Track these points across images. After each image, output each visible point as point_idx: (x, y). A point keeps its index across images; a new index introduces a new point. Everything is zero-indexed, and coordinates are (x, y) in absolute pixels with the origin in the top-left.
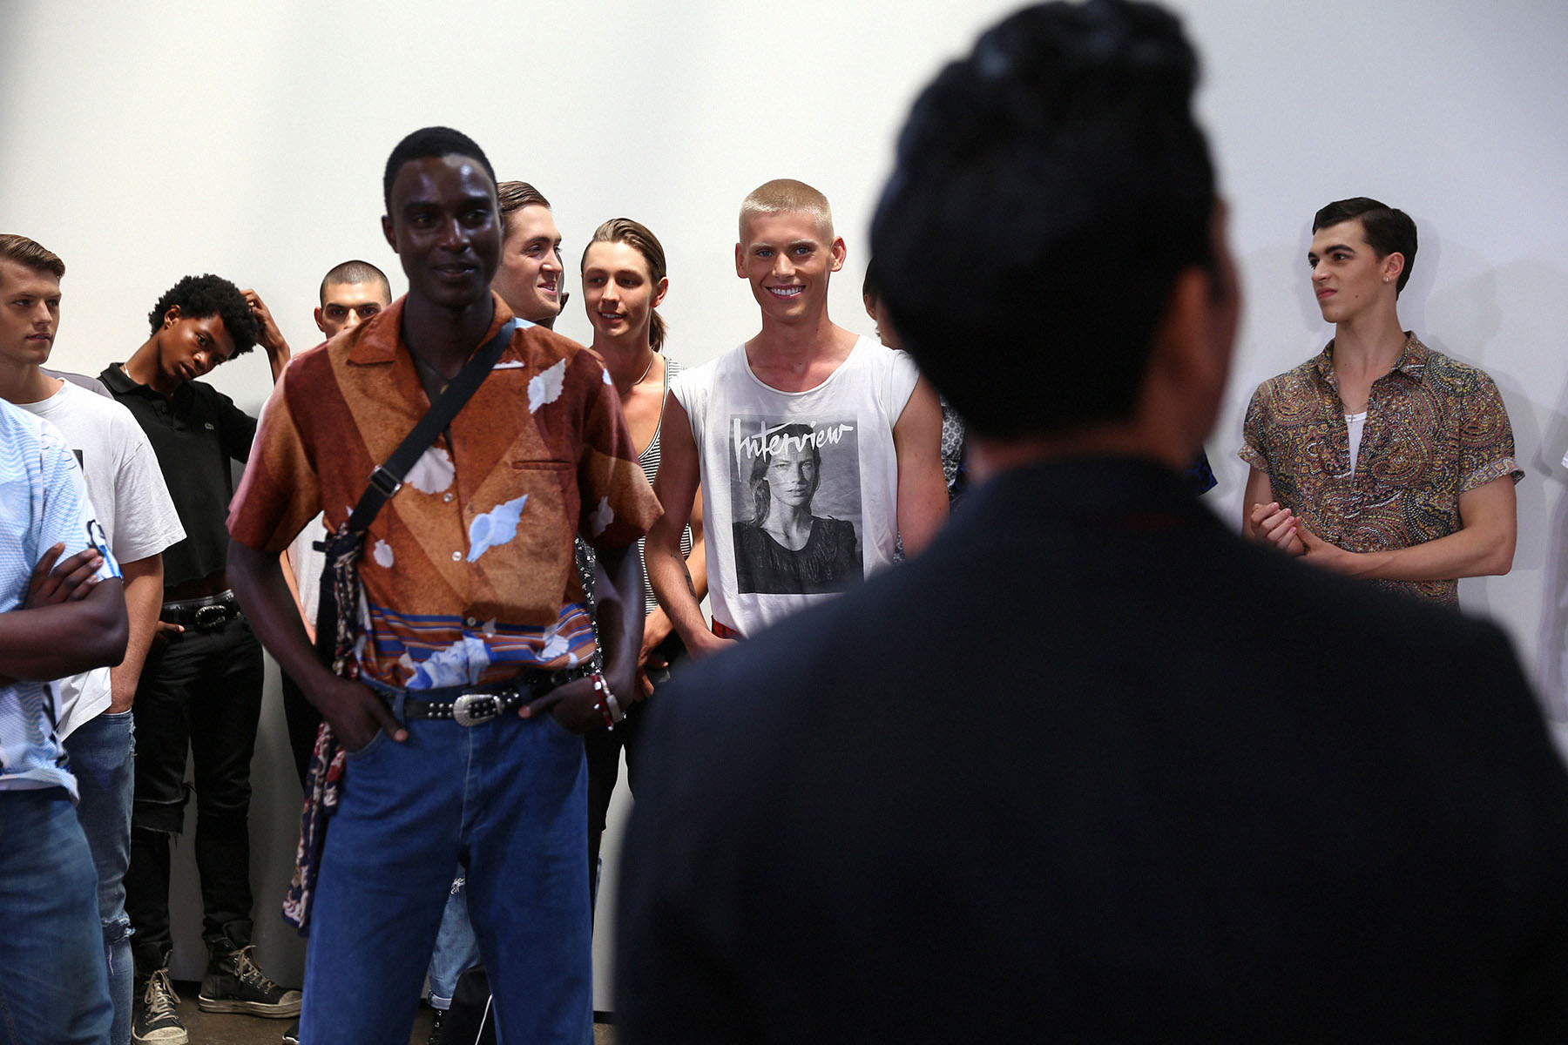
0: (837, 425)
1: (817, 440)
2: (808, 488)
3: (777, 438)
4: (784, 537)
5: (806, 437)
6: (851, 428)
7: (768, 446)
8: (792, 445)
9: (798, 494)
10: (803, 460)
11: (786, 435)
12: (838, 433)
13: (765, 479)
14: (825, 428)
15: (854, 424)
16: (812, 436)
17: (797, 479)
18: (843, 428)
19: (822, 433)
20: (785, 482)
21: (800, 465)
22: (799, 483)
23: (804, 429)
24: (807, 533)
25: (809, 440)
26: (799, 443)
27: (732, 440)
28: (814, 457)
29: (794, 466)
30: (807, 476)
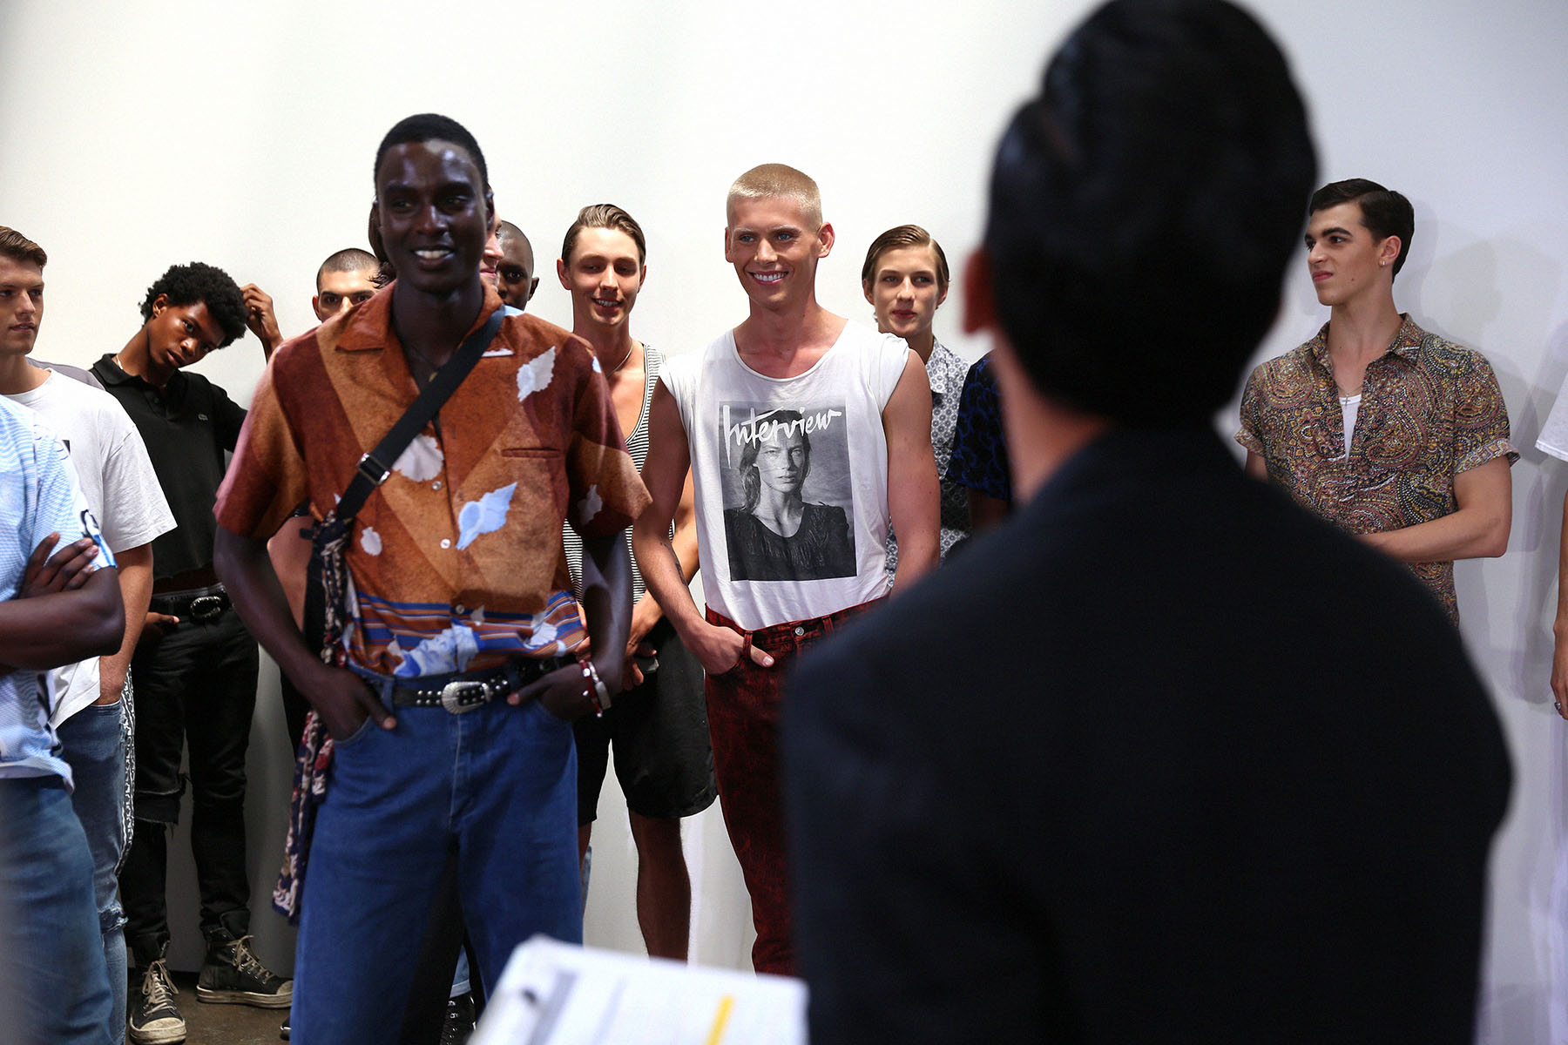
0: (825, 411)
1: (806, 426)
2: (797, 475)
3: (766, 424)
4: (775, 524)
5: (795, 423)
6: (839, 414)
7: (757, 433)
8: (781, 432)
9: (788, 480)
10: (793, 446)
11: (775, 422)
12: (827, 419)
13: (754, 465)
14: (813, 413)
15: (842, 409)
16: (801, 422)
17: (787, 466)
18: (832, 413)
19: (811, 418)
20: (775, 468)
21: (790, 452)
22: (789, 470)
23: (795, 415)
24: (799, 520)
25: (798, 426)
26: (789, 430)
27: (721, 427)
28: (804, 443)
29: (784, 453)
30: (797, 463)
